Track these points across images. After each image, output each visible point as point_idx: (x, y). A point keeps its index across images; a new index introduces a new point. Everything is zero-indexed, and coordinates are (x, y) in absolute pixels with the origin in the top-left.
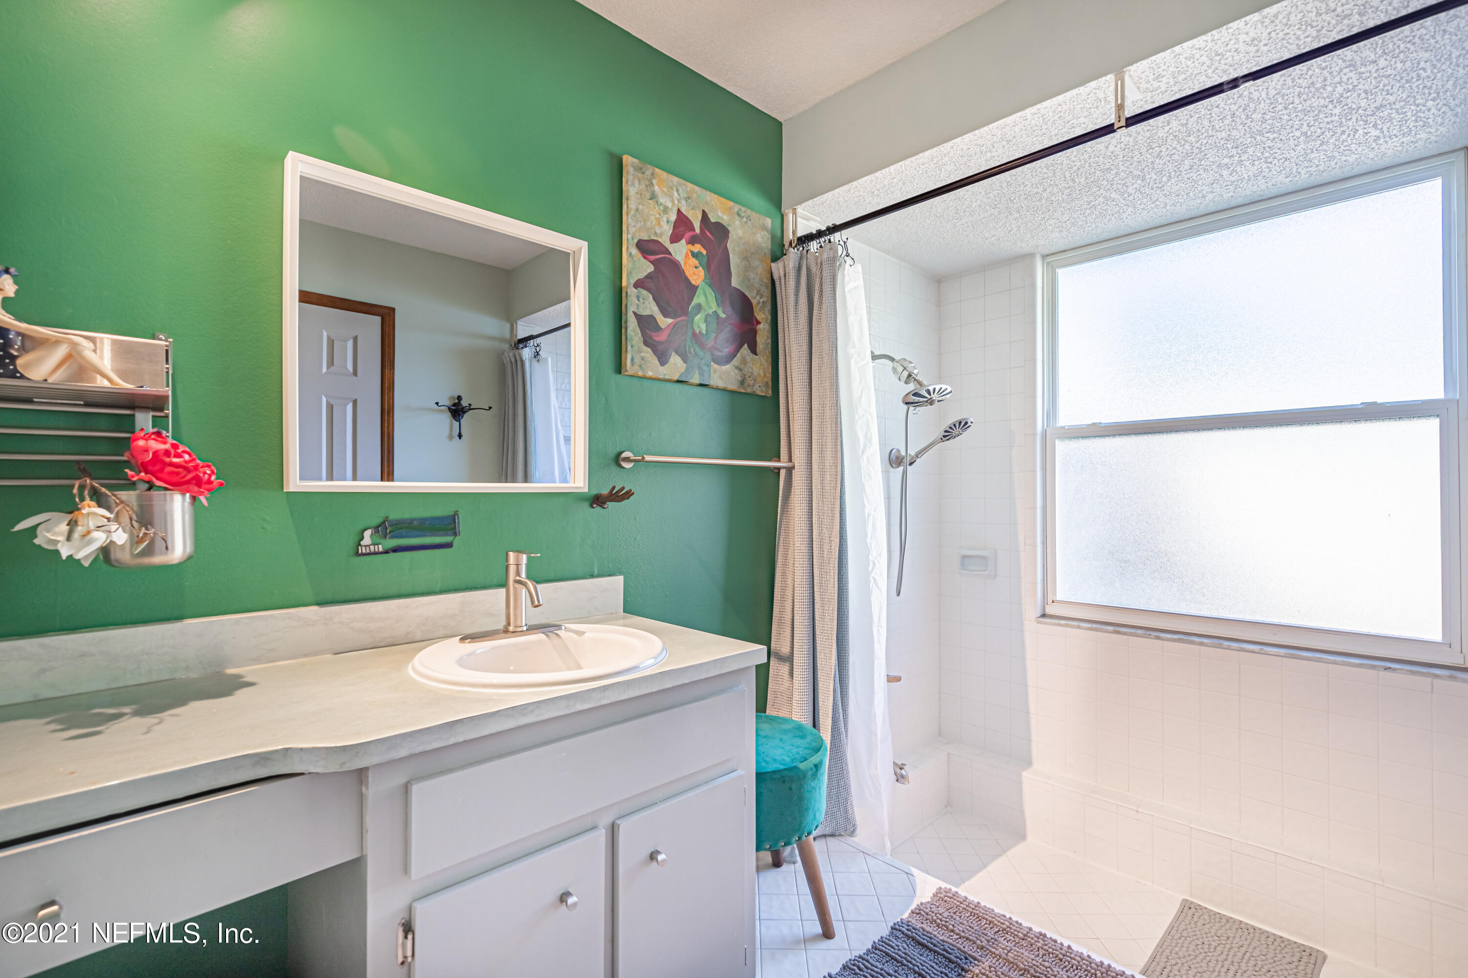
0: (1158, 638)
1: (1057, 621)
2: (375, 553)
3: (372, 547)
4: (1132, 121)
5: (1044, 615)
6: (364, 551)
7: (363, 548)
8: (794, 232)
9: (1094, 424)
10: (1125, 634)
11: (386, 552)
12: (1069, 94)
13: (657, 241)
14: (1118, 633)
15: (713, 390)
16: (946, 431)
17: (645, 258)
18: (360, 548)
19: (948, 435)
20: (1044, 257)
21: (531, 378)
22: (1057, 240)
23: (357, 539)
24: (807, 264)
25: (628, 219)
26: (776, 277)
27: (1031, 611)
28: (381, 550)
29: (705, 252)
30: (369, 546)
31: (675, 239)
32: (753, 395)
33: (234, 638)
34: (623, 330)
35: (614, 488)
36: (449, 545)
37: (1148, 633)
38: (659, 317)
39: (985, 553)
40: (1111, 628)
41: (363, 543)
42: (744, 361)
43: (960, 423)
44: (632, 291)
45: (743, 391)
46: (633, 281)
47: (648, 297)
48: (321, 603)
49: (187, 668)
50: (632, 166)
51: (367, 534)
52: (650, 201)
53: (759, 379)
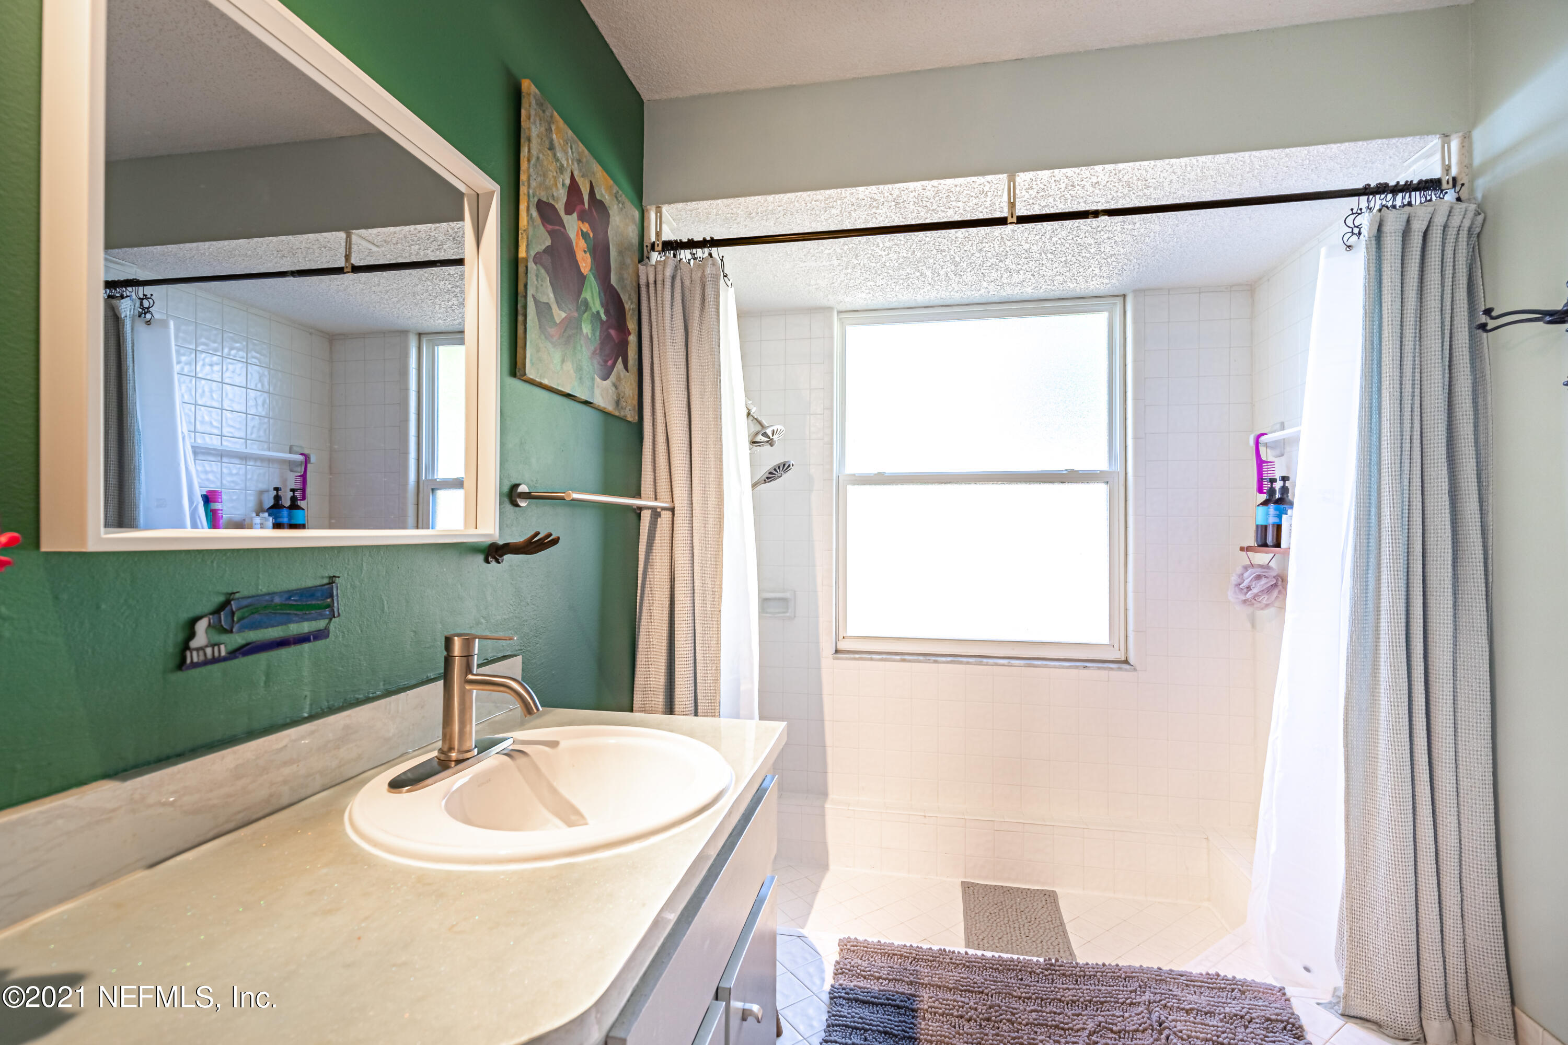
0: (935, 662)
1: (852, 656)
2: (215, 660)
3: (209, 650)
4: (1022, 220)
5: (837, 651)
6: (195, 660)
7: (195, 654)
8: (658, 234)
9: (879, 474)
10: (910, 661)
11: (232, 656)
12: (968, 179)
13: (553, 206)
14: (904, 660)
15: (595, 410)
16: (770, 473)
17: (544, 225)
18: (188, 654)
19: (771, 476)
20: (840, 312)
21: (133, 352)
22: (860, 299)
23: (181, 637)
24: (681, 276)
25: (529, 168)
26: (643, 281)
27: (827, 649)
28: (224, 653)
29: (591, 235)
30: (203, 648)
31: (568, 211)
32: (623, 419)
34: (520, 318)
35: (537, 534)
36: (323, 635)
37: (928, 658)
38: (554, 307)
39: (787, 595)
40: (898, 657)
41: (194, 644)
42: (619, 378)
43: (784, 465)
44: (531, 265)
45: (617, 413)
46: (533, 253)
47: (545, 278)
48: (114, 774)
50: (535, 97)
51: (201, 626)
52: (549, 152)
53: (629, 401)
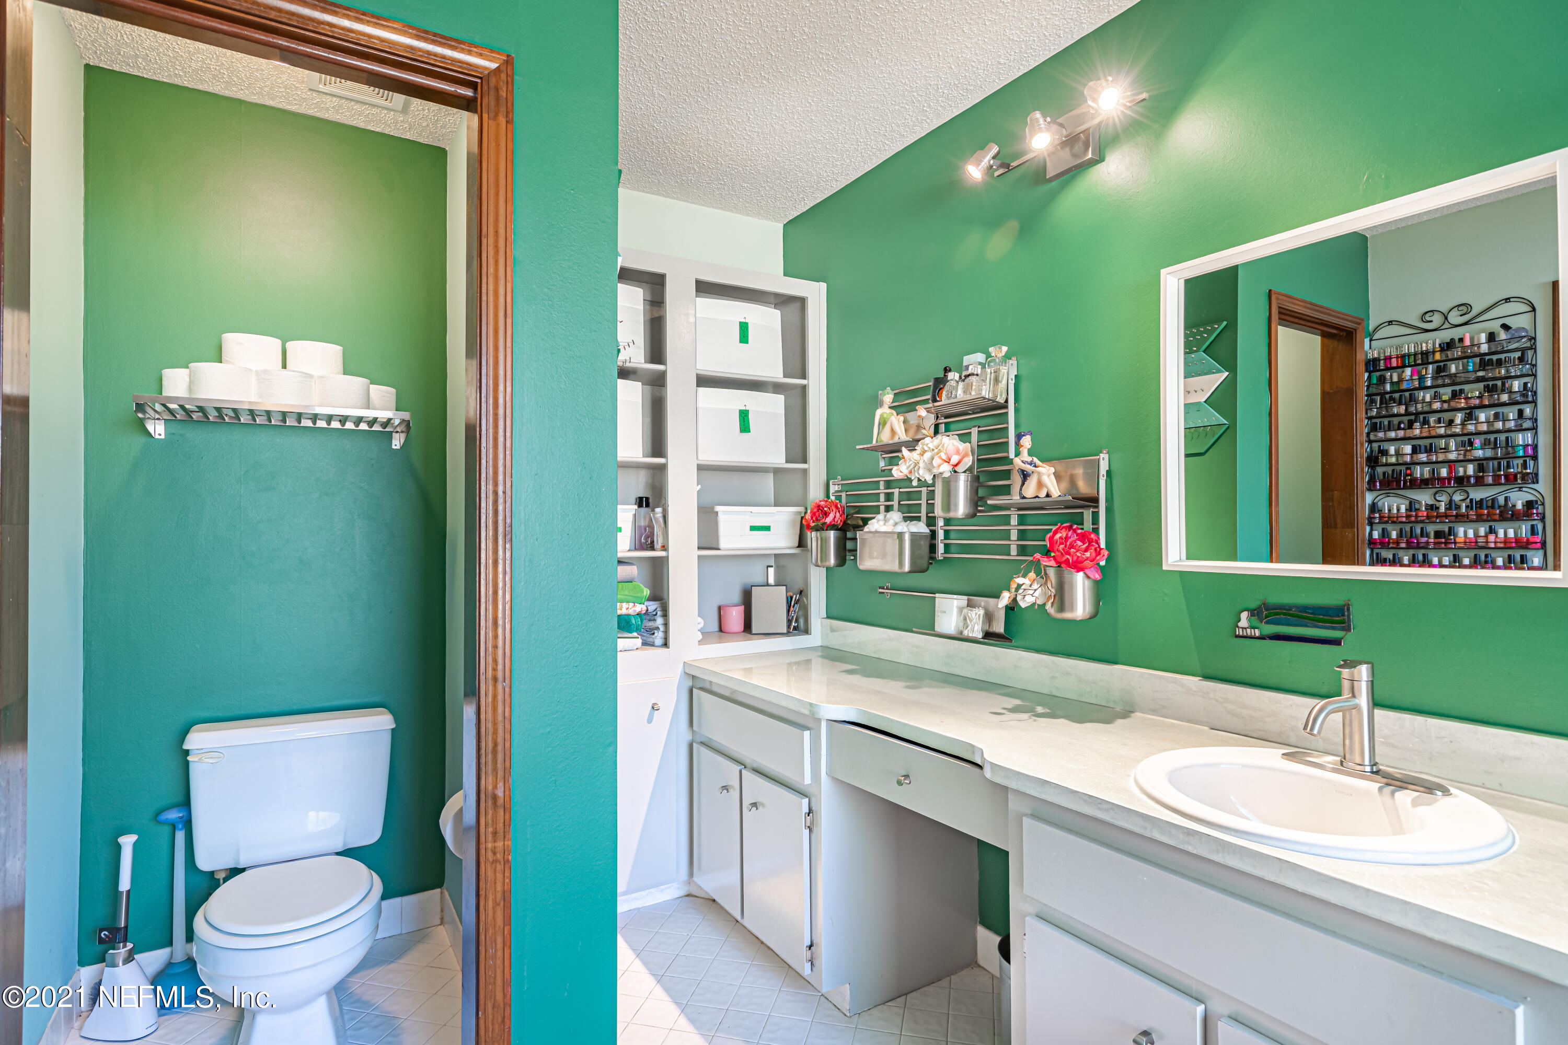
2: (1252, 638)
3: (1249, 630)
6: (1241, 633)
7: (1241, 630)
11: (1262, 638)
18: (1237, 629)
23: (1234, 620)
28: (1257, 635)
30: (1245, 628)
33: (1140, 688)
36: (1337, 642)
41: (1240, 625)
48: (1207, 677)
49: (1114, 702)
51: (1244, 615)
